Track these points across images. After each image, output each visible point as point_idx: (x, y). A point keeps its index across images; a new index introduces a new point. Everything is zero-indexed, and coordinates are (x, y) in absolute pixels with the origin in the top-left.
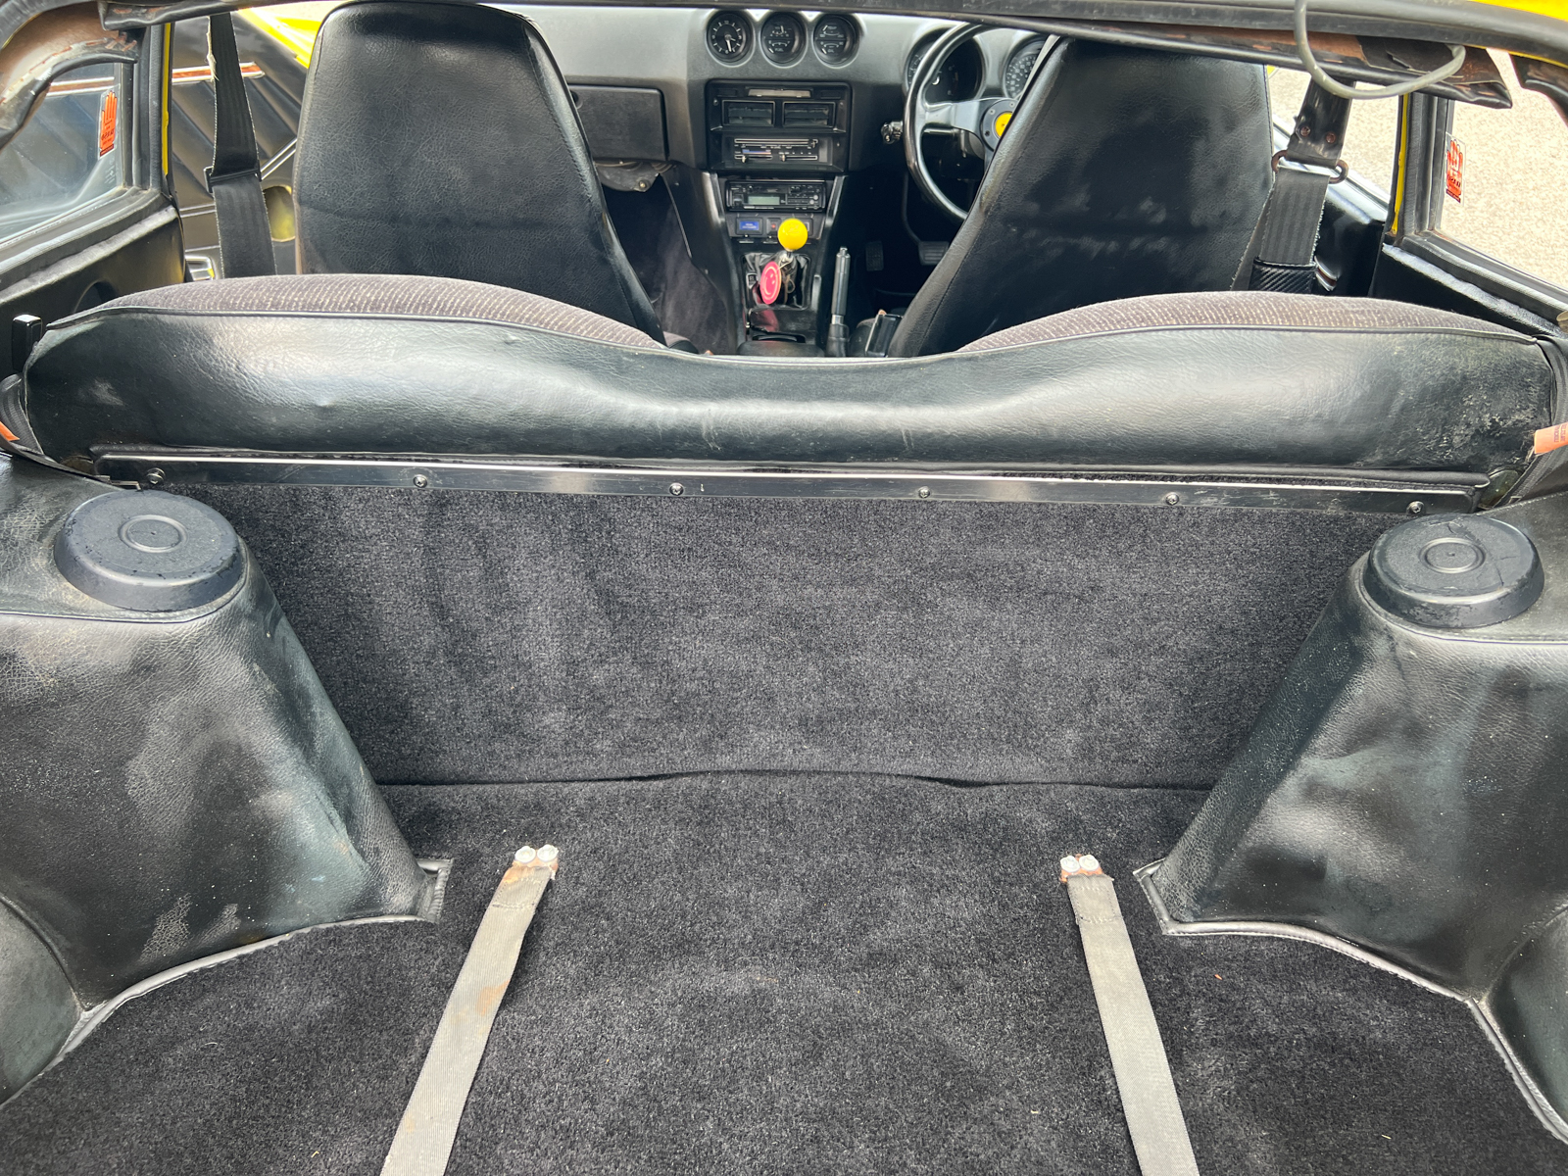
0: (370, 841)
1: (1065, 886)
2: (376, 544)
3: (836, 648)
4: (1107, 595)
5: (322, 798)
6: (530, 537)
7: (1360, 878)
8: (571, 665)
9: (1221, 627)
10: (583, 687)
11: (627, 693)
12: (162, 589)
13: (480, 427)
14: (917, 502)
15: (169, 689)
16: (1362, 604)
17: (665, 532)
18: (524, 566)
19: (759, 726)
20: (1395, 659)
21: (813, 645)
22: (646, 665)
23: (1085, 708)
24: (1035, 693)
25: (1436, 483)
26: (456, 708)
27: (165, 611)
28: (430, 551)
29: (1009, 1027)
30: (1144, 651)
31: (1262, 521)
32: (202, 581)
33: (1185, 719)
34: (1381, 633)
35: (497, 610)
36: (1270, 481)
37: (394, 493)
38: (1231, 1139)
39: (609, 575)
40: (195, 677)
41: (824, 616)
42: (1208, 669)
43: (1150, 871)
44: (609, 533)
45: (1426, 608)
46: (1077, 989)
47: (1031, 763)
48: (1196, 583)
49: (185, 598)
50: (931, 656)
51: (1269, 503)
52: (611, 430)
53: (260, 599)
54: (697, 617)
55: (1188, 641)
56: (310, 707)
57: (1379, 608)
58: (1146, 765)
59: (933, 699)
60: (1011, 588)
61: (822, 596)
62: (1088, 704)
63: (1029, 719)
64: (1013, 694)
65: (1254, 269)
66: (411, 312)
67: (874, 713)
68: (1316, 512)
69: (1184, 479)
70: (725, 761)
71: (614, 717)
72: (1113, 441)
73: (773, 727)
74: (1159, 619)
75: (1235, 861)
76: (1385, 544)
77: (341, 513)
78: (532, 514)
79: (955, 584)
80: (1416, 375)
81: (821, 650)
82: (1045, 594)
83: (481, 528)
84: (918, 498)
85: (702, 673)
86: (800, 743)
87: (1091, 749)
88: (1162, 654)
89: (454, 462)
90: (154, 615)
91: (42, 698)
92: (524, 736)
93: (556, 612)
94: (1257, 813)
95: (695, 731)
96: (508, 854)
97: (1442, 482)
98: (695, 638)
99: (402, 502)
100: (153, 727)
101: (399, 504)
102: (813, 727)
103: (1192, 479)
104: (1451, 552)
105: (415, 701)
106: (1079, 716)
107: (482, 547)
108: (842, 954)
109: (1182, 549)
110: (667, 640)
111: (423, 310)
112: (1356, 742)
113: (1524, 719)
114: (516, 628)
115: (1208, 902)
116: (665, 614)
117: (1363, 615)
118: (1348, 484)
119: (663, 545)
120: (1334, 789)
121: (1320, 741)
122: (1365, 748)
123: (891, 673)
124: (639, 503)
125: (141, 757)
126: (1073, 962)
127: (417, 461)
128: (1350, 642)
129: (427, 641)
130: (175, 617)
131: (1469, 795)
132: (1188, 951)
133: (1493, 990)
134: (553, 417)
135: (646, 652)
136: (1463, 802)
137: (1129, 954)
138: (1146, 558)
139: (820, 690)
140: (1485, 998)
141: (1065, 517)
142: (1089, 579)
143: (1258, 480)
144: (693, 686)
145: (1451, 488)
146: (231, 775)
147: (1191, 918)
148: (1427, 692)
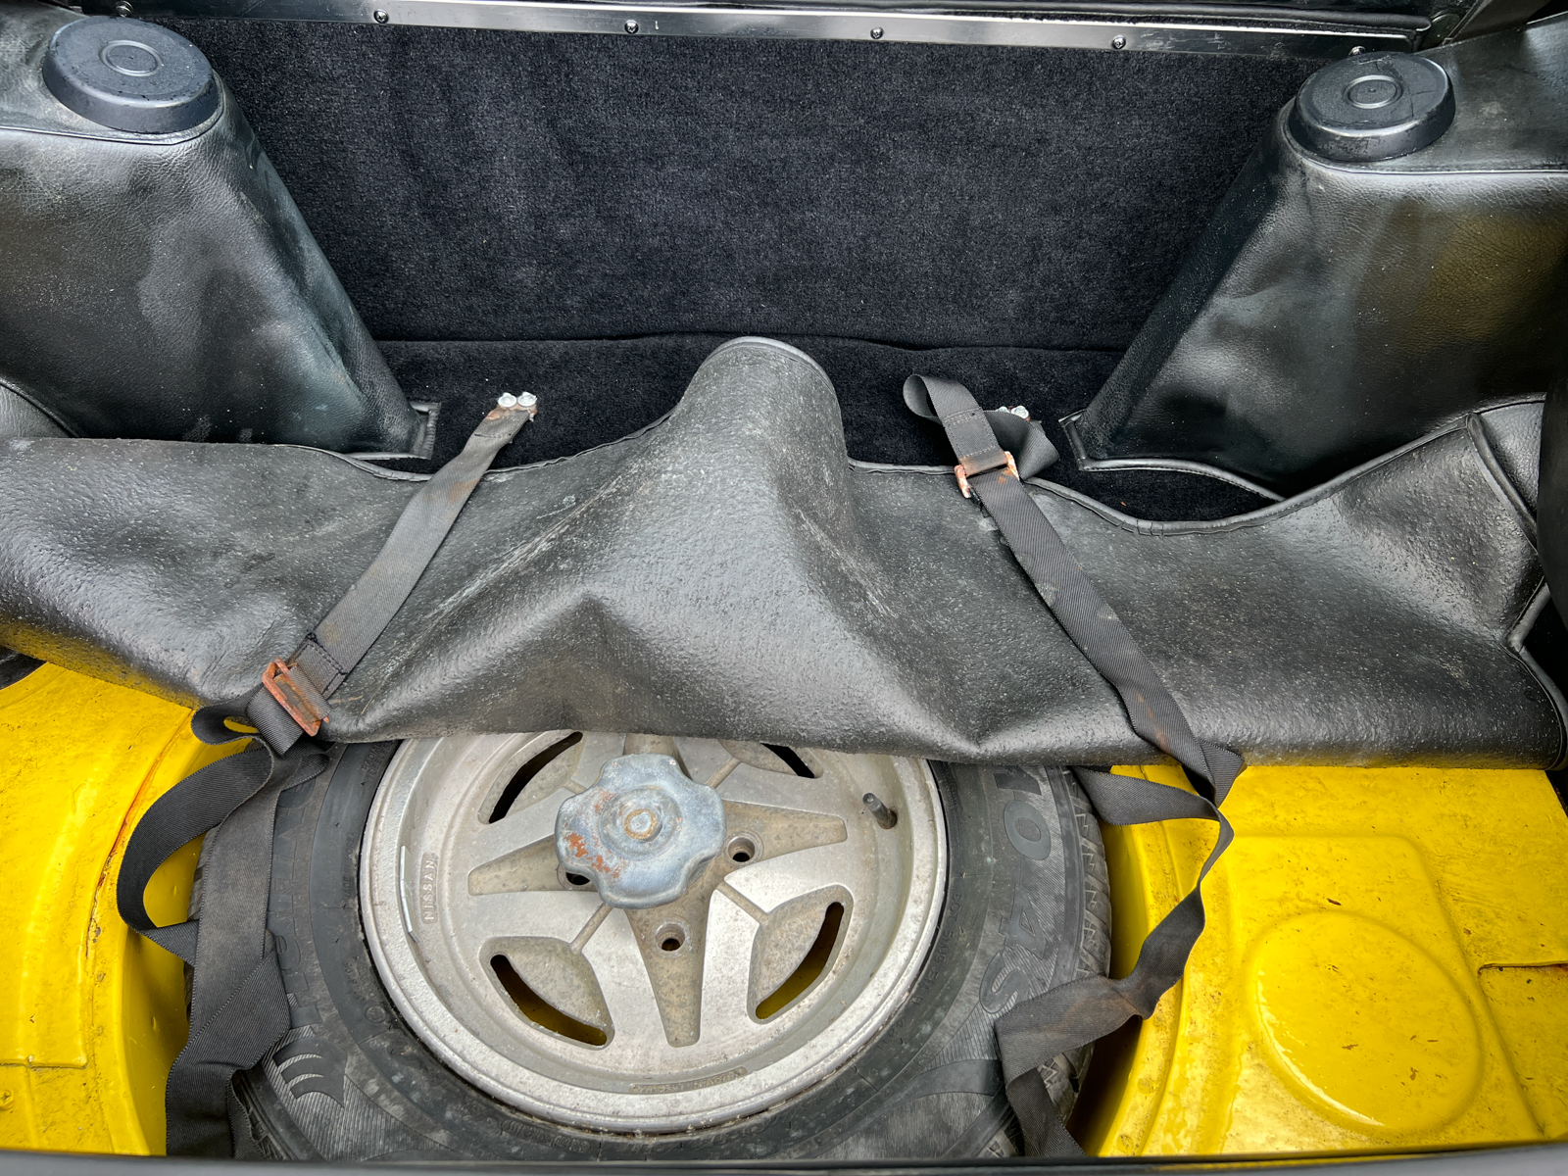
0: (364, 374)
2: (344, 86)
3: (792, 203)
4: (1052, 148)
5: (317, 329)
6: (491, 80)
7: (1257, 412)
8: (538, 218)
9: (1160, 184)
10: (551, 241)
11: (593, 248)
12: (147, 110)
14: (871, 43)
15: (166, 211)
16: (1284, 143)
17: (622, 75)
18: (488, 112)
19: (719, 284)
20: (1306, 194)
21: (769, 200)
22: (609, 219)
23: (1029, 266)
24: (981, 251)
25: (1379, 27)
26: (433, 261)
27: (151, 132)
28: (396, 95)
30: (1085, 210)
31: (1205, 68)
32: (183, 104)
33: (1122, 279)
34: (1296, 170)
35: (465, 160)
36: (1216, 22)
37: (356, 30)
39: (570, 122)
40: (188, 201)
41: (780, 170)
42: (1146, 228)
43: (1074, 419)
44: (567, 76)
45: (1339, 142)
47: (976, 323)
48: (1138, 136)
49: (170, 121)
50: (883, 212)
51: (1214, 47)
53: (239, 129)
54: (657, 169)
55: (1128, 198)
56: (298, 242)
57: (1300, 148)
58: (1083, 327)
59: (885, 258)
60: (961, 140)
61: (777, 147)
62: (1031, 263)
63: (974, 279)
64: (960, 253)
67: (828, 271)
68: (1258, 56)
69: (1132, 20)
71: (581, 272)
73: (732, 285)
74: (1102, 175)
75: (1148, 403)
76: (1313, 81)
77: (306, 52)
78: (491, 55)
79: (908, 135)
81: (777, 205)
82: (994, 146)
83: (444, 69)
84: (871, 39)
85: (663, 229)
86: (758, 301)
87: (1032, 309)
88: (1104, 212)
90: (143, 136)
91: (53, 214)
92: (499, 291)
93: (521, 163)
94: (1170, 353)
95: (659, 287)
96: (491, 400)
98: (656, 192)
99: (365, 39)
100: (156, 249)
101: (363, 42)
102: (770, 285)
103: (1139, 20)
104: (1373, 89)
105: (395, 254)
106: (1022, 275)
107: (447, 91)
109: (1127, 98)
110: (628, 193)
112: (1263, 281)
113: (1414, 250)
114: (486, 179)
115: (1123, 440)
116: (625, 165)
117: (1283, 153)
118: (1293, 26)
119: (620, 89)
120: (1241, 327)
121: (1231, 280)
122: (1271, 286)
123: (844, 230)
124: (595, 42)
125: (150, 278)
128: (1268, 182)
129: (401, 193)
130: (163, 139)
131: (1358, 329)
132: (1099, 483)
135: (609, 205)
136: (1352, 335)
138: (1091, 107)
139: (776, 247)
141: (1015, 62)
142: (1036, 131)
143: (1204, 21)
144: (655, 242)
145: (1394, 32)
146: (232, 303)
147: (1106, 456)
148: (1328, 228)
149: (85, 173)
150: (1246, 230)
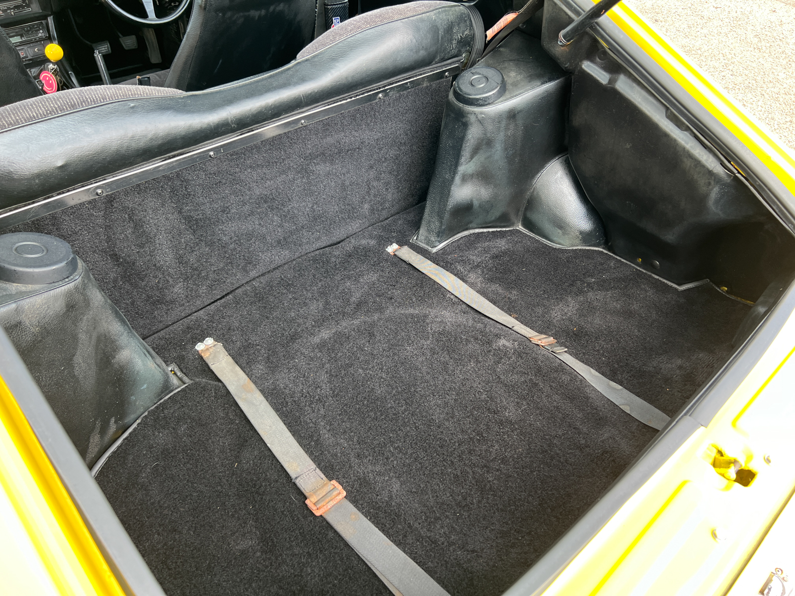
1: (395, 255)
3: (283, 205)
4: (366, 144)
5: (140, 346)
6: (151, 202)
7: (483, 202)
9: (401, 143)
10: (187, 267)
12: (63, 267)
13: (138, 150)
14: (301, 127)
15: (82, 314)
16: (461, 107)
17: (209, 177)
18: (151, 218)
19: (263, 252)
20: (478, 119)
21: (274, 207)
22: (211, 244)
23: (368, 193)
24: (352, 194)
25: (450, 64)
27: (67, 278)
28: (108, 227)
29: (414, 300)
31: (407, 96)
33: (397, 184)
34: (472, 114)
35: (142, 246)
36: (407, 79)
37: (87, 204)
38: (492, 290)
39: (188, 208)
40: (89, 304)
41: (275, 192)
42: (400, 162)
43: (415, 238)
44: (186, 187)
45: (482, 99)
46: (423, 279)
47: (357, 224)
48: (392, 128)
50: (316, 194)
51: (408, 88)
52: (193, 133)
54: (227, 213)
55: (392, 153)
57: (467, 106)
58: (389, 208)
59: (321, 212)
60: (337, 153)
61: (273, 184)
62: (369, 191)
63: (353, 206)
64: (346, 198)
65: (325, 7)
66: (81, 107)
67: (303, 227)
68: (421, 86)
69: (383, 87)
70: (253, 274)
71: (204, 275)
72: (368, 77)
73: (268, 250)
74: (383, 148)
75: (447, 216)
76: (458, 84)
78: (152, 190)
79: (319, 159)
80: (441, 25)
81: (277, 208)
82: (348, 151)
83: (130, 206)
84: (301, 126)
85: (235, 238)
86: (280, 252)
87: (373, 209)
88: (386, 161)
89: (113, 177)
90: (63, 281)
91: (36, 340)
92: (167, 302)
93: (168, 236)
94: (449, 195)
95: (239, 265)
96: (194, 350)
97: (452, 63)
98: (228, 223)
100: (80, 335)
101: (91, 209)
102: (282, 243)
103: (385, 86)
104: (479, 80)
106: (367, 197)
107: (131, 216)
108: (348, 309)
109: (386, 115)
110: (217, 229)
111: (85, 104)
112: (473, 155)
113: (516, 125)
114: (153, 251)
115: (442, 234)
116: (214, 217)
117: (463, 110)
118: (428, 72)
119: (209, 184)
120: (470, 175)
121: (463, 160)
122: (476, 155)
123: (304, 207)
124: (197, 167)
125: (78, 353)
126: (416, 274)
127: (95, 183)
128: (461, 122)
129: (112, 275)
130: (72, 279)
131: (507, 157)
132: (443, 254)
133: (522, 221)
134: (168, 135)
135: (210, 238)
136: (506, 160)
137: (429, 262)
138: (376, 124)
139: (281, 226)
140: (520, 225)
142: (360, 139)
143: (404, 80)
144: (232, 246)
145: (455, 64)
146: (104, 350)
147: (439, 244)
148: (490, 127)
149: (47, 310)
150: (461, 140)
